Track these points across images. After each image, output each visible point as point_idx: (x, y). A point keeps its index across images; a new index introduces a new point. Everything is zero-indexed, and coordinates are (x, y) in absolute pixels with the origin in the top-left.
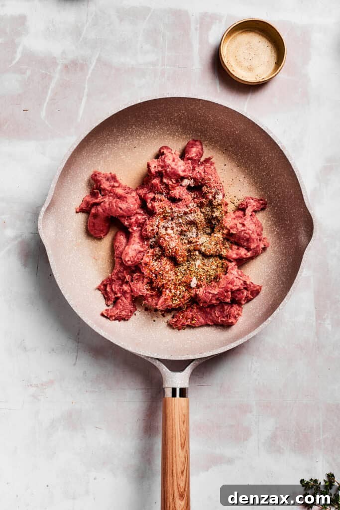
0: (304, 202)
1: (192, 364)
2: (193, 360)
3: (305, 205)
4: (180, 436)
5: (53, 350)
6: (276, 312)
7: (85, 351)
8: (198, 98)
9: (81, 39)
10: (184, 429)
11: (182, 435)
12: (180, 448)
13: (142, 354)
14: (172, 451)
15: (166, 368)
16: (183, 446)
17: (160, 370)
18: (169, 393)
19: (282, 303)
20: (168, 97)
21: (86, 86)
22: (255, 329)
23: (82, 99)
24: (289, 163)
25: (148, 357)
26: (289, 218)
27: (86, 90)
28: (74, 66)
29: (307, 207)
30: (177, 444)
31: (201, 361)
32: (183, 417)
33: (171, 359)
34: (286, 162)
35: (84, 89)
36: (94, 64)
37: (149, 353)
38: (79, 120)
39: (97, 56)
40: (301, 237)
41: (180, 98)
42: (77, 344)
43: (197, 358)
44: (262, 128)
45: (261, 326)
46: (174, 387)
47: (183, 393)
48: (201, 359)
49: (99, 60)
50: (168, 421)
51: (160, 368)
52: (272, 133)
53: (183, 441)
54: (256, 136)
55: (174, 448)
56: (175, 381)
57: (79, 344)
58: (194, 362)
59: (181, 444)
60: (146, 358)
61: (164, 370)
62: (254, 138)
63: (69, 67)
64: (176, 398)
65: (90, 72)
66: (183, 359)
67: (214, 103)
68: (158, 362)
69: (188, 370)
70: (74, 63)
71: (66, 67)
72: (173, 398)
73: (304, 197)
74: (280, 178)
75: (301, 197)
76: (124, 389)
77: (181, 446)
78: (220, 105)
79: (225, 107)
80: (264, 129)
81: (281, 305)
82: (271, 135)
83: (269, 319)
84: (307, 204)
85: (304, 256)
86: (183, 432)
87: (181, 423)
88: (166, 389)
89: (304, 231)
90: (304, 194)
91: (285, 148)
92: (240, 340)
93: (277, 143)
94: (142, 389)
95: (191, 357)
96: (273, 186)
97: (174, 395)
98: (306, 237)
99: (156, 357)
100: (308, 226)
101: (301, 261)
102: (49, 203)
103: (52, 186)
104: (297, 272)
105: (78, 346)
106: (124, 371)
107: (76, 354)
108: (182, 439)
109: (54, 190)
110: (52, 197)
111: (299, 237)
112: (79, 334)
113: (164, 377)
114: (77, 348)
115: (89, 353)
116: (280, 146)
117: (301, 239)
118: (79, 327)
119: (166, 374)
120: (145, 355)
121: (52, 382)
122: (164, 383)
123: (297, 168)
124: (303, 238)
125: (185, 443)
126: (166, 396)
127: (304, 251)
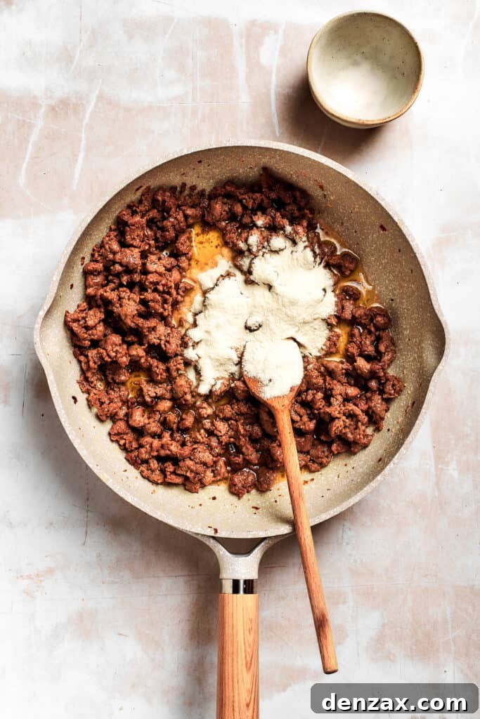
0: (432, 304)
1: (263, 544)
2: (264, 539)
3: (433, 308)
4: (245, 651)
5: (51, 524)
6: (388, 467)
7: (98, 524)
8: (274, 148)
9: (73, 67)
10: (251, 640)
11: (248, 650)
12: (244, 669)
13: (188, 529)
14: (233, 674)
16: (249, 665)
17: (216, 552)
18: (228, 587)
19: (398, 454)
20: (228, 145)
21: (83, 136)
22: (357, 493)
23: (77, 156)
24: (410, 244)
25: (198, 534)
26: (408, 326)
27: (83, 142)
28: (64, 108)
29: (437, 311)
30: (240, 664)
31: (276, 541)
32: (249, 622)
33: (232, 537)
34: (405, 244)
35: (80, 141)
36: (93, 104)
37: (199, 529)
38: (74, 187)
39: (97, 92)
40: (426, 356)
41: (247, 147)
42: (86, 514)
43: (270, 535)
44: (370, 192)
45: (365, 489)
46: (236, 578)
47: (250, 587)
48: (276, 537)
49: (100, 97)
50: (227, 629)
51: (216, 550)
52: (384, 199)
53: (249, 659)
54: (360, 203)
55: (235, 669)
56: (237, 569)
57: (89, 514)
58: (267, 541)
59: (246, 664)
60: (194, 535)
61: (221, 553)
62: (357, 206)
63: (57, 109)
64: (238, 595)
65: (87, 116)
66: (249, 537)
67: (298, 155)
68: (212, 541)
69: (257, 554)
70: (64, 103)
71: (53, 109)
72: (235, 595)
73: (432, 297)
74: (396, 267)
75: (427, 297)
76: (158, 577)
77: (246, 667)
78: (307, 158)
79: (314, 160)
80: (372, 195)
81: (396, 457)
82: (383, 203)
83: (379, 478)
84: (436, 307)
85: (431, 383)
86: (250, 645)
87: (247, 633)
88: (224, 581)
89: (432, 345)
90: (431, 292)
91: (403, 224)
92: (335, 510)
93: (392, 216)
94: (184, 576)
95: (262, 535)
96: (385, 277)
97: (236, 590)
98: (434, 356)
99: (208, 534)
100: (437, 340)
101: (427, 392)
102: (49, 305)
103: (54, 279)
104: (421, 408)
105: (87, 517)
106: (156, 551)
107: (85, 529)
108: (248, 656)
109: (57, 284)
110: (54, 295)
111: (424, 355)
112: (88, 499)
113: (221, 563)
114: (87, 521)
115: (104, 526)
116: (396, 219)
117: (427, 358)
118: (88, 489)
119: (225, 559)
120: (193, 530)
121: (50, 571)
122: (221, 571)
123: (421, 253)
124: (429, 357)
125: (251, 661)
126: (223, 592)
127: (431, 377)
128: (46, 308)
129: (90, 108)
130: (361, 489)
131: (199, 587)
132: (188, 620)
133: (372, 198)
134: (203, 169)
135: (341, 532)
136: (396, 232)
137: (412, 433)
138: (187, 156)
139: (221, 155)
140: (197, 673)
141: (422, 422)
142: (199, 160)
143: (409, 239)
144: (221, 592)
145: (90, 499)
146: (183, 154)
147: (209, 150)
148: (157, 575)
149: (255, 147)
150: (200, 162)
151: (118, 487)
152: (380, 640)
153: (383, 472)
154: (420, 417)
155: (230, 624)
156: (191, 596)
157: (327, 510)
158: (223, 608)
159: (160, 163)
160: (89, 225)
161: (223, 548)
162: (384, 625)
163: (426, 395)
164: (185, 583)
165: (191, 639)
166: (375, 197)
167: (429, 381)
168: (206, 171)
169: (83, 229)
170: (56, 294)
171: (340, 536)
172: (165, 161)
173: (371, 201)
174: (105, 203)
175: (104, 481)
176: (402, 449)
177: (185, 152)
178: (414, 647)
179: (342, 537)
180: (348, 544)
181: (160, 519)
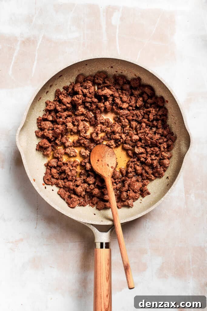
5: (22, 219)
6: (166, 194)
7: (42, 220)
8: (118, 59)
9: (32, 24)
10: (108, 269)
11: (107, 272)
13: (82, 221)
14: (101, 282)
15: (97, 230)
16: (107, 279)
18: (98, 245)
19: (170, 189)
20: (99, 58)
21: (36, 54)
23: (34, 62)
24: (175, 100)
25: (85, 223)
27: (36, 56)
28: (28, 42)
30: (104, 278)
32: (107, 260)
33: (100, 224)
34: (173, 100)
36: (41, 40)
37: (86, 221)
38: (33, 76)
39: (42, 35)
40: (182, 147)
41: (107, 58)
42: (37, 215)
44: (158, 78)
45: (157, 204)
46: (102, 242)
47: (108, 245)
49: (44, 37)
51: (93, 230)
54: (154, 83)
55: (102, 280)
56: (102, 238)
60: (84, 224)
61: (95, 231)
64: (103, 249)
65: (39, 44)
66: (107, 224)
67: (128, 62)
68: (92, 226)
70: (28, 40)
71: (24, 42)
72: (101, 249)
73: (185, 122)
75: (183, 122)
76: (67, 242)
79: (135, 64)
81: (170, 190)
82: (164, 83)
83: (162, 199)
84: (186, 127)
87: (107, 265)
88: (96, 243)
89: (184, 143)
90: (184, 120)
91: (173, 91)
92: (144, 212)
94: (78, 242)
97: (102, 247)
98: (185, 147)
99: (90, 223)
100: (186, 140)
101: (182, 163)
102: (23, 125)
103: (25, 114)
104: (180, 169)
105: (37, 217)
106: (66, 231)
107: (36, 222)
108: (107, 275)
109: (26, 117)
110: (24, 121)
111: (181, 147)
112: (38, 209)
113: (95, 235)
114: (37, 218)
115: (45, 220)
116: (169, 89)
117: (182, 148)
118: (38, 205)
119: (97, 234)
120: (84, 222)
121: (22, 240)
122: (95, 239)
123: (180, 104)
124: (183, 148)
125: (108, 277)
126: (96, 248)
127: (184, 156)
128: (21, 126)
129: (39, 42)
130: (155, 204)
131: (85, 247)
132: (80, 261)
133: (160, 80)
134: (87, 68)
135: (145, 223)
136: (170, 95)
137: (176, 180)
138: (81, 62)
139: (95, 62)
140: (84, 283)
141: (180, 175)
142: (86, 64)
143: (175, 98)
144: (95, 248)
145: (39, 209)
146: (80, 61)
147: (91, 59)
148: (66, 242)
149: (110, 58)
150: (86, 65)
151: (52, 203)
152: (161, 269)
153: (164, 197)
154: (179, 173)
155: (100, 262)
156: (81, 250)
157: (141, 213)
158: (96, 255)
159: (70, 65)
160: (40, 91)
161: (96, 229)
162: (163, 263)
163: (182, 164)
164: (79, 245)
165: (81, 269)
166: (161, 80)
167: (183, 158)
168: (89, 69)
169: (37, 93)
170: (26, 120)
171: (145, 225)
172: (72, 64)
173: (159, 82)
174: (46, 82)
175: (46, 201)
176: (172, 186)
177: (81, 60)
178: (176, 272)
179: (146, 225)
180: (148, 228)
181: (69, 217)
